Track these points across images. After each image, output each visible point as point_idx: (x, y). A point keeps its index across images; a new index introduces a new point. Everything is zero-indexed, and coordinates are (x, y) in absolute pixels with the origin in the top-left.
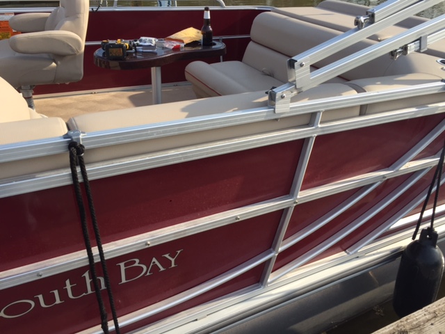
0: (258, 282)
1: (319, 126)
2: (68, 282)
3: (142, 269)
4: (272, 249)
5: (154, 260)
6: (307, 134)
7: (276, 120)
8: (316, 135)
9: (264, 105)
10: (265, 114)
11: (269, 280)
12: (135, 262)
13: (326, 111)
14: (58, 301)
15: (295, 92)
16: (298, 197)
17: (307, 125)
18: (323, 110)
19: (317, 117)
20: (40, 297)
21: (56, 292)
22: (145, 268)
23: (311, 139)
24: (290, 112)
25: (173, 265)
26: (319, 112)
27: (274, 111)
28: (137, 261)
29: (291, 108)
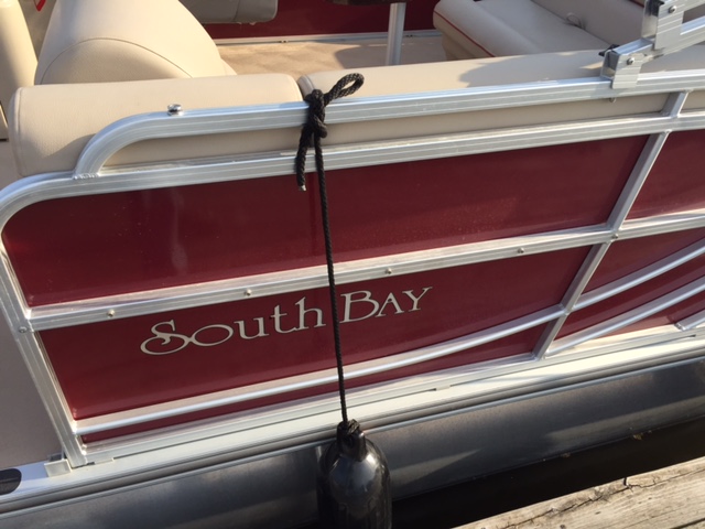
0: (531, 350)
1: (679, 115)
2: (277, 309)
3: (373, 306)
4: (561, 305)
5: (391, 296)
6: (657, 127)
7: (610, 100)
8: (670, 130)
9: (596, 74)
10: (594, 89)
11: (548, 351)
12: (365, 295)
13: (695, 92)
14: (261, 333)
15: (650, 56)
16: (621, 228)
17: (659, 113)
18: (692, 89)
19: (679, 100)
20: (241, 324)
21: (261, 320)
22: (377, 305)
23: (661, 137)
24: (637, 89)
25: (415, 308)
26: (684, 92)
27: (611, 86)
28: (369, 294)
29: (640, 82)
